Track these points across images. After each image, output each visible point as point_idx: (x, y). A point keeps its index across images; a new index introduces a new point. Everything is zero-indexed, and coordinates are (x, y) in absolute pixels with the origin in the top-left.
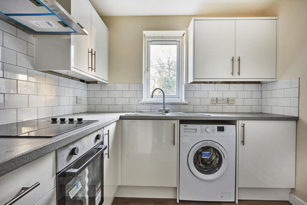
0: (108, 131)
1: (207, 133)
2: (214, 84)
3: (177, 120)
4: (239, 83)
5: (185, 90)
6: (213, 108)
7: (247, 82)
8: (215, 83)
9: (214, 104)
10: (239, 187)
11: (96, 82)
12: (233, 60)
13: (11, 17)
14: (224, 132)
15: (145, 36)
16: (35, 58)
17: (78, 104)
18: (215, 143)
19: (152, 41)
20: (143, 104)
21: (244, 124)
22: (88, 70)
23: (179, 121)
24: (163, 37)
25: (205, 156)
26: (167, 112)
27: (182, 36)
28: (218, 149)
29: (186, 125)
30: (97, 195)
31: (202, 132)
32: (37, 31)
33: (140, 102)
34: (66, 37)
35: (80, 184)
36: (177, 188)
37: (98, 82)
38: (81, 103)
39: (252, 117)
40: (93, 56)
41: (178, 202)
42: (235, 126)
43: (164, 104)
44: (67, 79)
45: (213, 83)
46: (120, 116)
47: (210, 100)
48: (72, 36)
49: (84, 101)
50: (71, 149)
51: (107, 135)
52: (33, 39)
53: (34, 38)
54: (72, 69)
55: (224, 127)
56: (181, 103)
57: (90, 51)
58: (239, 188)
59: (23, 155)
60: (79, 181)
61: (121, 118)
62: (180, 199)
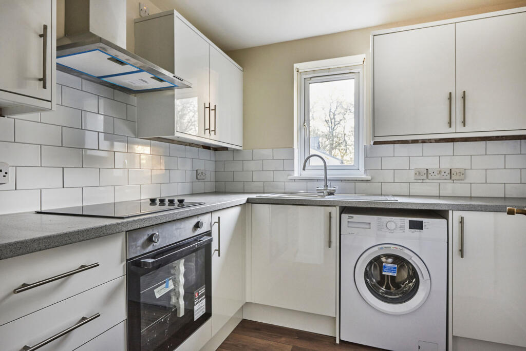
0: (219, 218)
1: (390, 231)
2: (422, 144)
3: (335, 206)
4: (476, 141)
5: (366, 157)
6: (417, 188)
7: (493, 137)
8: (424, 141)
9: (422, 181)
10: (454, 335)
11: (226, 149)
12: (450, 99)
13: (105, 79)
14: (422, 231)
15: (299, 71)
16: (136, 123)
17: (200, 180)
18: (403, 249)
19: (311, 78)
20: (295, 180)
21: (462, 218)
22: (205, 133)
23: (338, 208)
24: (329, 69)
25: (388, 272)
26: (331, 194)
27: (362, 63)
28: (410, 261)
29: (352, 215)
30: (197, 303)
31: (380, 229)
32: (135, 89)
33: (289, 177)
34: (169, 93)
35: (171, 282)
36: (335, 318)
37: (229, 149)
38: (204, 179)
39: (481, 205)
40: (212, 112)
41: (338, 342)
42: (445, 221)
43: (326, 180)
44: (183, 147)
45: (420, 142)
46: (248, 199)
47: (412, 173)
48: (176, 91)
49: (210, 176)
50: (150, 235)
51: (217, 224)
52: (134, 99)
53: (136, 98)
54: (177, 134)
55: (422, 222)
56: (357, 179)
57: (207, 105)
58: (454, 337)
59: (78, 231)
60: (170, 280)
61: (249, 201)
62: (342, 339)
